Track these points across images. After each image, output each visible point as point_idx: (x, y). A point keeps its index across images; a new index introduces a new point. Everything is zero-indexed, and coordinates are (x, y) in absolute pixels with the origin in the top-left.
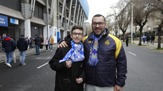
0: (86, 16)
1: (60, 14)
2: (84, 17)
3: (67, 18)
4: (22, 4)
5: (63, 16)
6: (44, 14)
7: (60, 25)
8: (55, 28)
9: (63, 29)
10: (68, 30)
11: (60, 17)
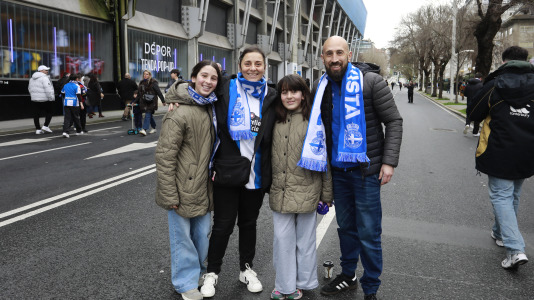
0: (357, 31)
1: (303, 38)
2: (351, 34)
3: (314, 44)
4: (259, 36)
5: (307, 42)
6: (280, 44)
7: (302, 59)
8: (294, 64)
9: (306, 66)
10: (316, 68)
11: (304, 43)
